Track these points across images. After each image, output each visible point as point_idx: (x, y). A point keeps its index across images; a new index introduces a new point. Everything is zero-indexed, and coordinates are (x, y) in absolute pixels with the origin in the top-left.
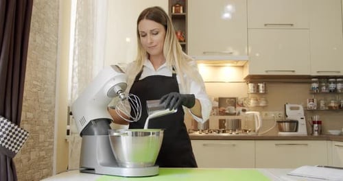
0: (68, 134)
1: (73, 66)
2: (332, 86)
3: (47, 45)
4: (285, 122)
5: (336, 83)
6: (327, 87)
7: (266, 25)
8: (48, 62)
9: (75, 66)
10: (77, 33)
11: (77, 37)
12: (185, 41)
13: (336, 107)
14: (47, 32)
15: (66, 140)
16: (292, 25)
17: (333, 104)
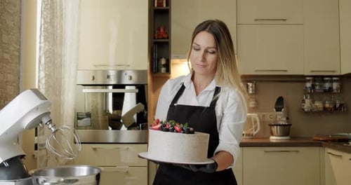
0: (36, 148)
1: (39, 77)
2: (327, 85)
3: (6, 56)
4: (277, 125)
5: (332, 81)
6: (321, 86)
7: (256, 20)
8: (9, 75)
9: (41, 77)
10: (42, 40)
11: (42, 45)
12: (168, 38)
13: (331, 109)
14: (6, 42)
15: (34, 156)
16: (284, 20)
17: (327, 105)
